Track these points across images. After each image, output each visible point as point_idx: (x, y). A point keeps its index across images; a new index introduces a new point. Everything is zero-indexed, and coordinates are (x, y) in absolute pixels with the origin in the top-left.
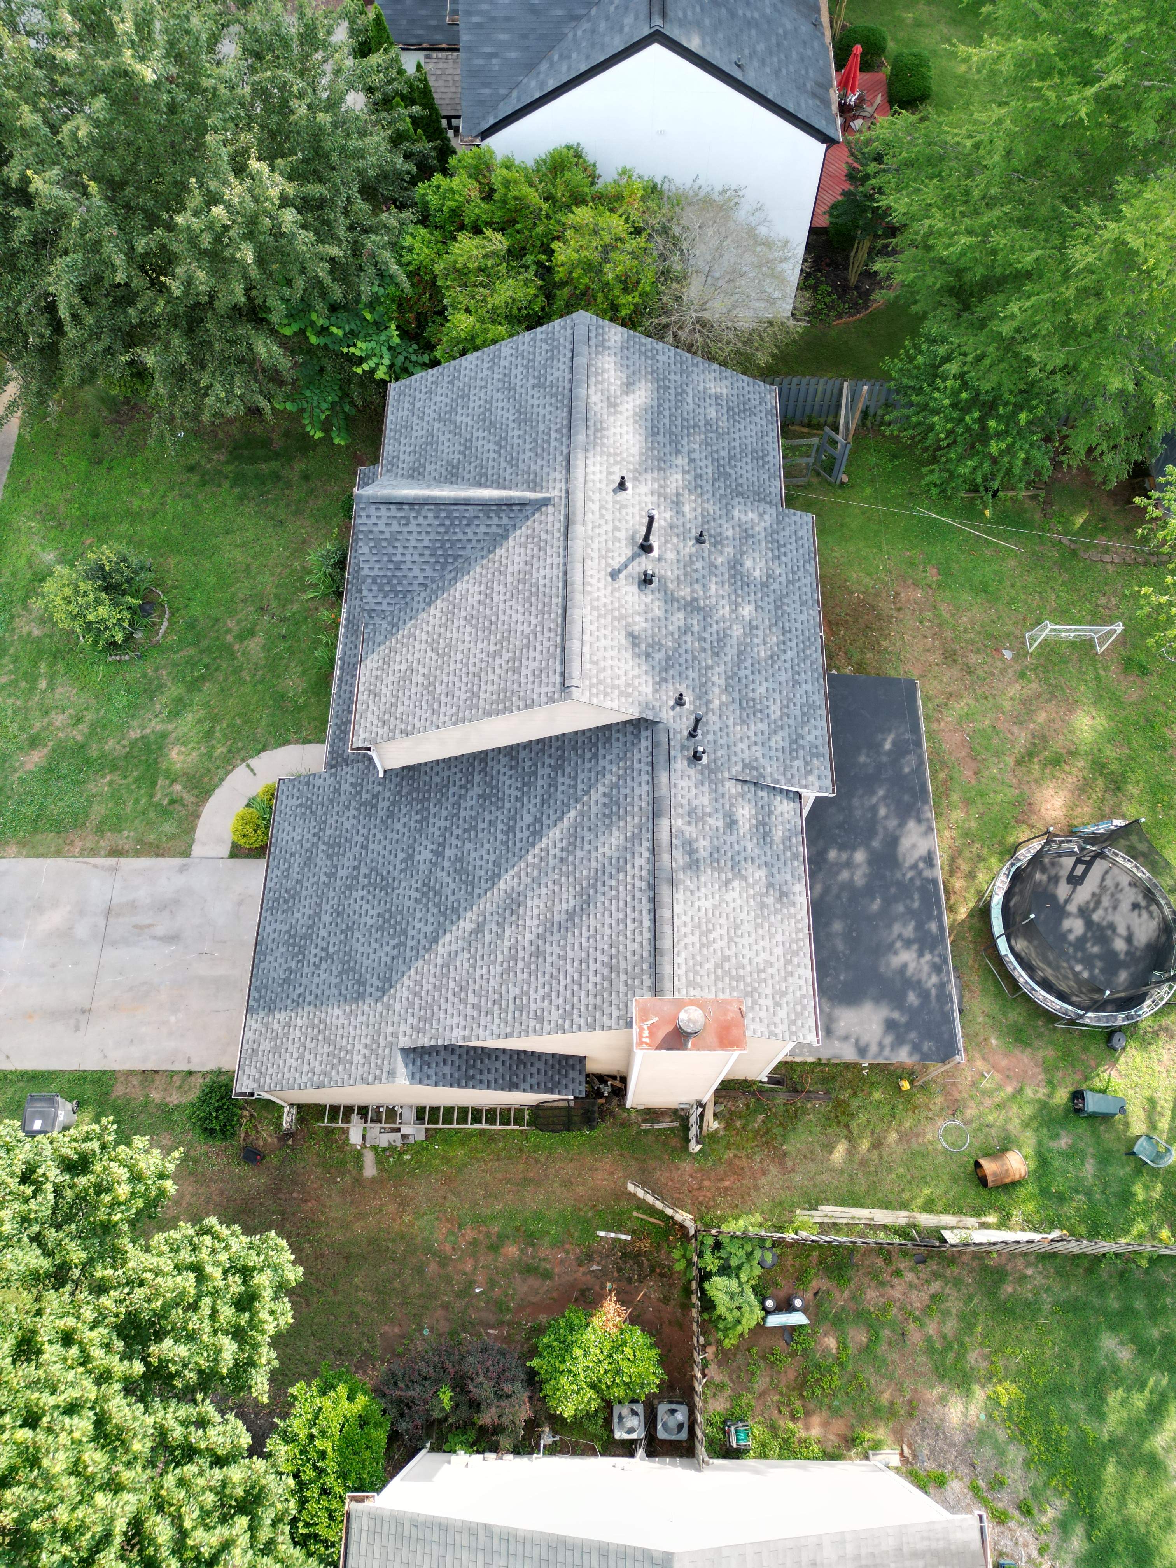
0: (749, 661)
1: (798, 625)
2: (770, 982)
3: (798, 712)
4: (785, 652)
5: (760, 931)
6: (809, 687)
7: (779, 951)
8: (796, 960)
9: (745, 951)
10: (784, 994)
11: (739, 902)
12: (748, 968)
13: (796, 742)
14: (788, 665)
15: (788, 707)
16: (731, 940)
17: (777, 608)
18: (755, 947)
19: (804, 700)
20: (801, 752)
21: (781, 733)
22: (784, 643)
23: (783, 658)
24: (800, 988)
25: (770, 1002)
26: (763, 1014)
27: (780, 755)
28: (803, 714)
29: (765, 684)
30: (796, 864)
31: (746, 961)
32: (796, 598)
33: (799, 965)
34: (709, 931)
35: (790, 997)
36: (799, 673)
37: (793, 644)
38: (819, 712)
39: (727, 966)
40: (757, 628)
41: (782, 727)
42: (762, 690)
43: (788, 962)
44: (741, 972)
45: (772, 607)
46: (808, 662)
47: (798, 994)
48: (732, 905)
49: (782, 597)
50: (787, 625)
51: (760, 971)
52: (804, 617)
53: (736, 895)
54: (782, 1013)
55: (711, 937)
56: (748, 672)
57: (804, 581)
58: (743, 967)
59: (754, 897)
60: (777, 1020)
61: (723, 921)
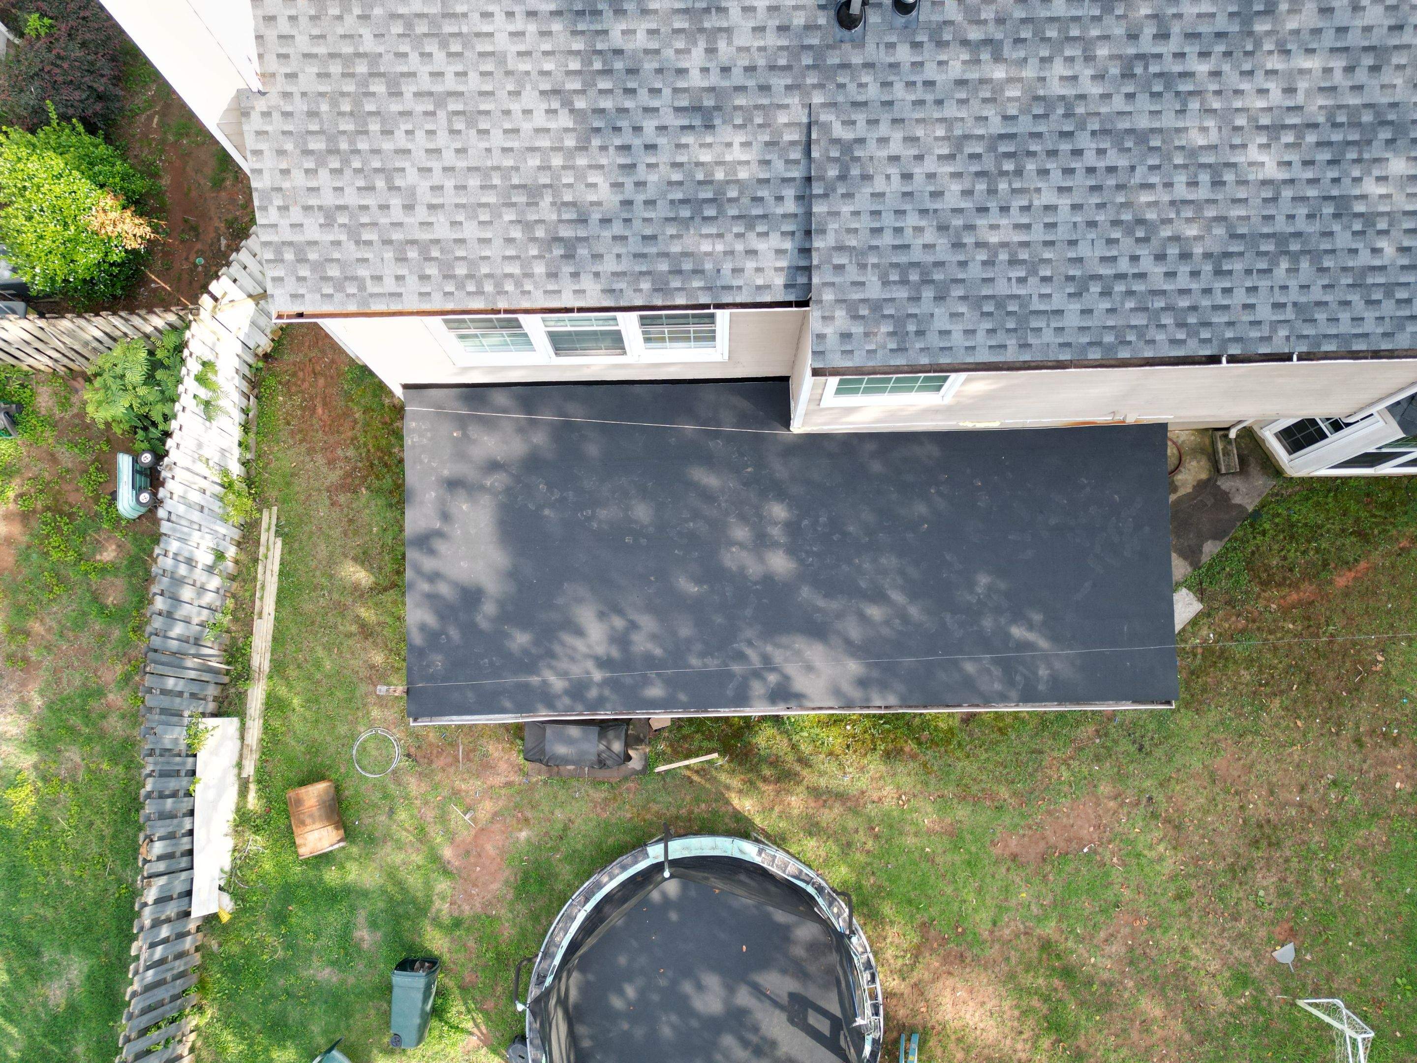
0: (1123, 162)
1: (1240, 297)
2: (369, 200)
3: (1002, 288)
4: (1160, 257)
5: (474, 182)
6: (1072, 320)
7: (442, 231)
8: (432, 270)
9: (421, 141)
10: (354, 232)
11: (527, 127)
12: (387, 146)
13: (926, 281)
14: (1124, 265)
15: (1013, 262)
16: (440, 100)
17: (1282, 239)
18: (436, 165)
19: (1037, 305)
20: (902, 293)
21: (942, 243)
22: (1185, 256)
23: (1143, 251)
24: (378, 278)
25: (329, 199)
26: (299, 179)
27: (888, 239)
28: (1000, 302)
29: (1064, 202)
30: (645, 285)
31: (400, 140)
32: (1317, 294)
33: (424, 278)
34: (444, 41)
35: (351, 251)
36: (1106, 293)
37: (1183, 281)
38: (1012, 342)
39: (378, 87)
40: (1218, 183)
41: (958, 245)
42: (1048, 197)
43: (424, 247)
44: (374, 127)
45: (1281, 225)
46: (1139, 320)
47: (363, 272)
48: (515, 107)
49: (1315, 255)
50: (1238, 266)
51: (388, 173)
52: (1264, 313)
53: (540, 120)
54: (312, 230)
55: (431, 47)
56: (1090, 158)
57: (1370, 315)
58: (387, 133)
59: (545, 168)
60: (296, 214)
61: (474, 82)
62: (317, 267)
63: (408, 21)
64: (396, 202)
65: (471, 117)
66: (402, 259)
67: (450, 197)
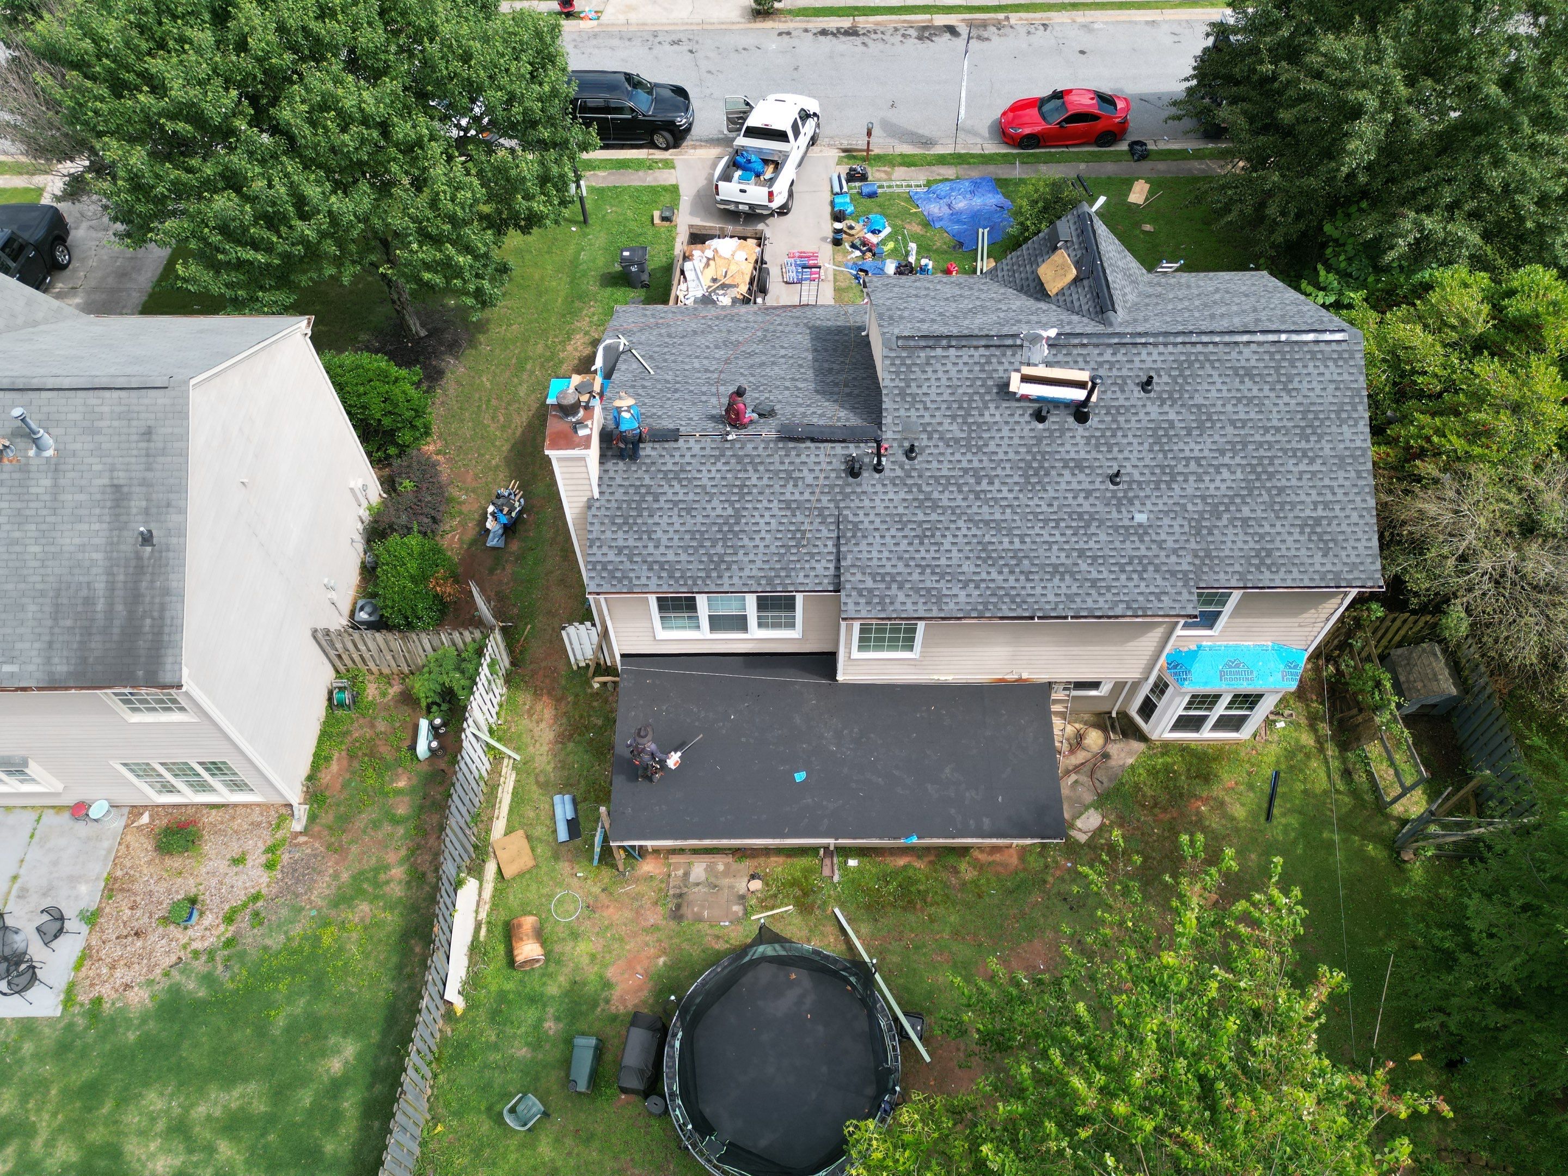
7: (671, 557)
8: (664, 574)
9: (665, 520)
10: (630, 557)
19: (945, 592)
20: (883, 586)
27: (875, 562)
28: (929, 590)
42: (947, 546)
43: (662, 565)
44: (645, 513)
45: (1054, 560)
46: (994, 600)
47: (632, 575)
48: (709, 506)
49: (1072, 574)
50: (1036, 577)
51: (649, 533)
52: (1051, 598)
53: (719, 511)
54: (611, 556)
55: (675, 483)
56: (964, 531)
57: (1101, 600)
58: (651, 516)
59: (720, 531)
60: (605, 550)
61: (691, 496)
62: (611, 572)
63: (666, 473)
64: (651, 544)
65: (689, 510)
66: (650, 569)
67: (676, 542)
